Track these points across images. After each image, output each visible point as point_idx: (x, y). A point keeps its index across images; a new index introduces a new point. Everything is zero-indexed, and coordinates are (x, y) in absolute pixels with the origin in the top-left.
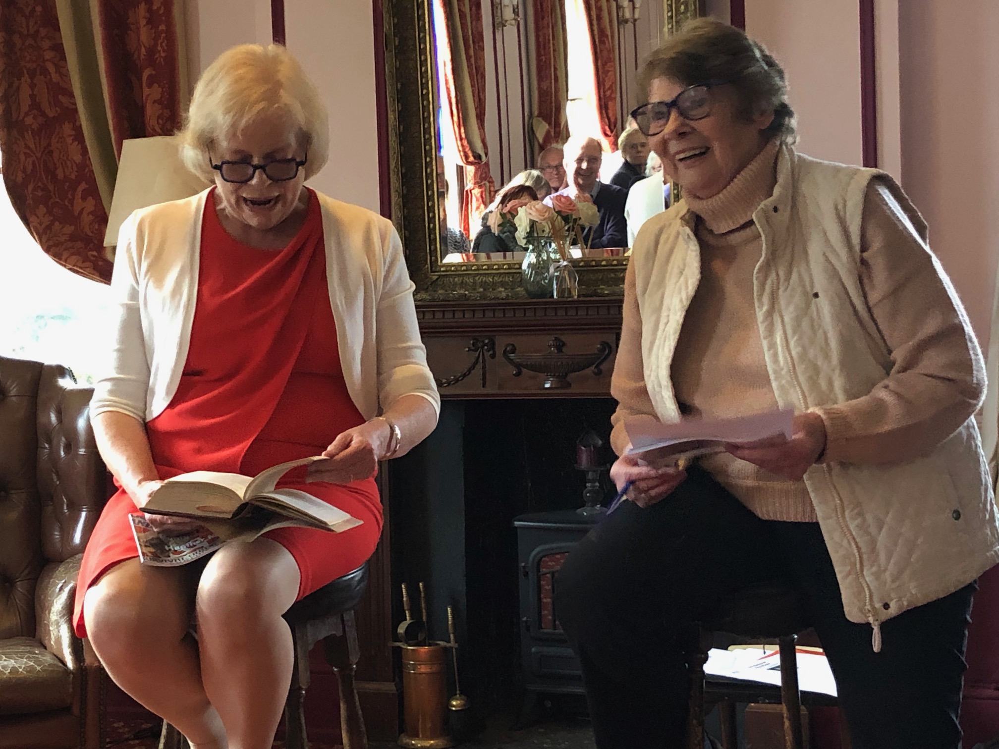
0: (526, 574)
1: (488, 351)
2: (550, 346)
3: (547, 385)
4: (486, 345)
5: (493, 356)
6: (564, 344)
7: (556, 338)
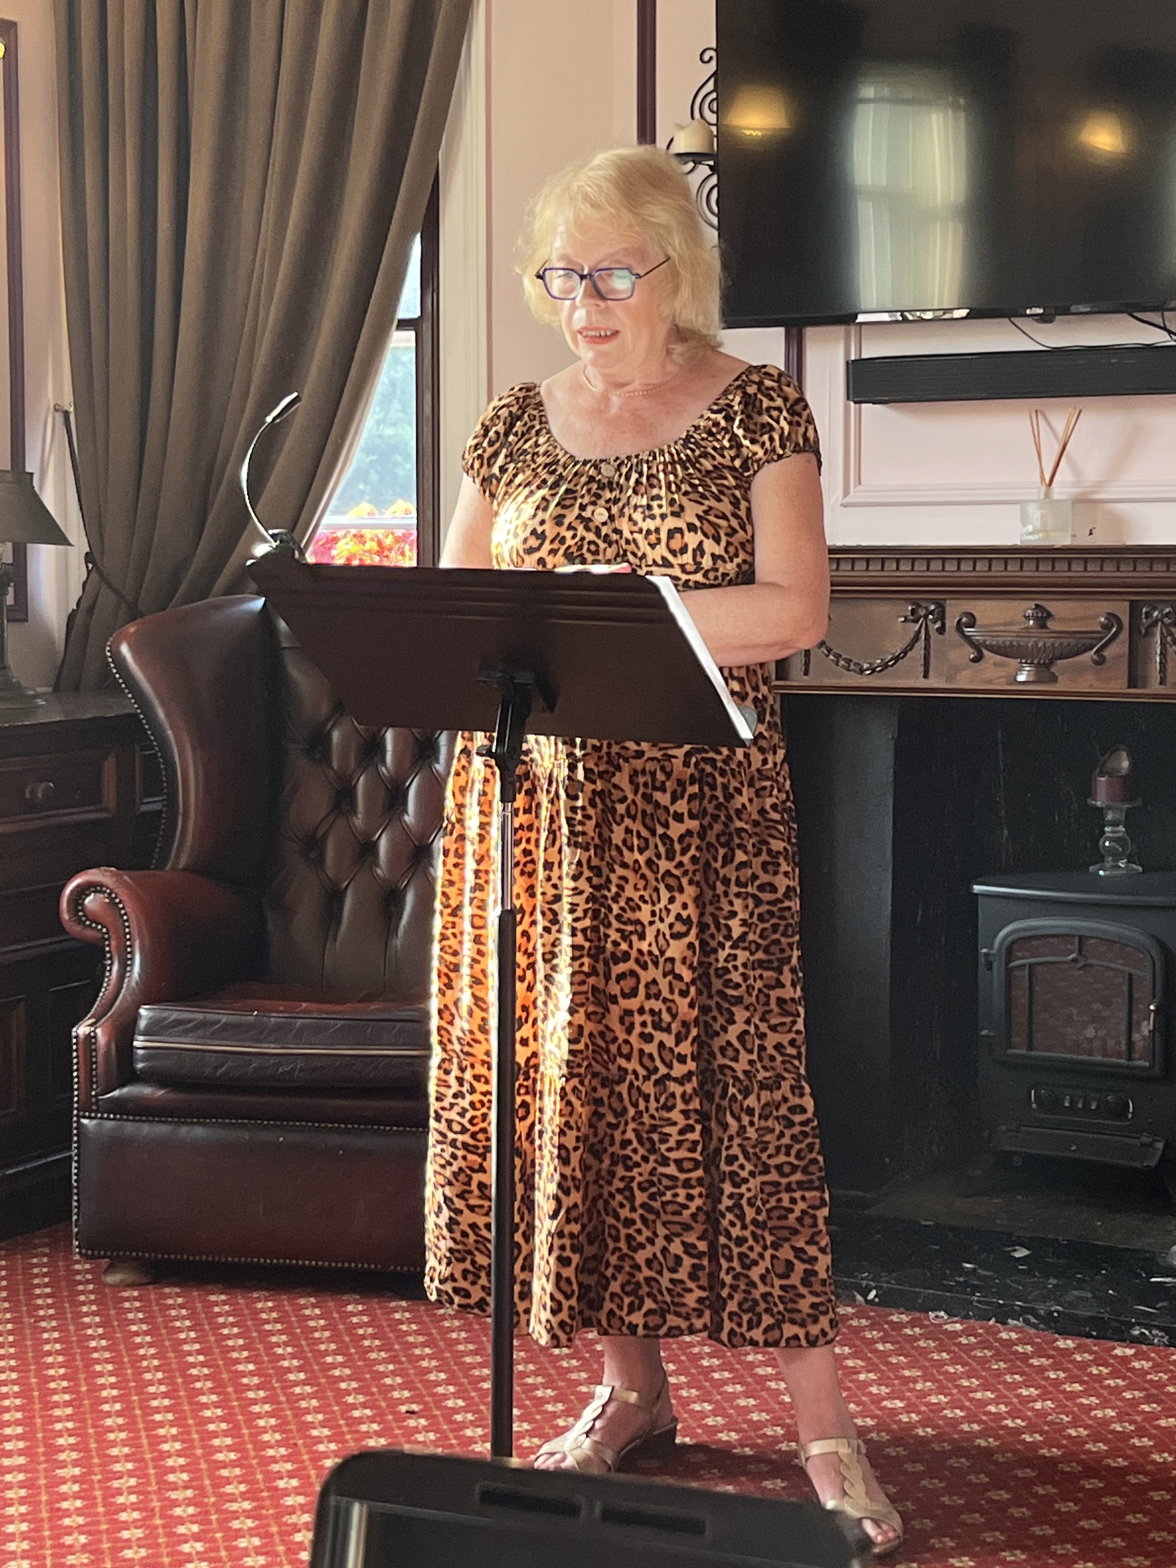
0: (989, 966)
1: (935, 622)
2: (1028, 618)
3: (1022, 678)
4: (932, 612)
5: (942, 630)
6: (1049, 615)
7: (1037, 606)
